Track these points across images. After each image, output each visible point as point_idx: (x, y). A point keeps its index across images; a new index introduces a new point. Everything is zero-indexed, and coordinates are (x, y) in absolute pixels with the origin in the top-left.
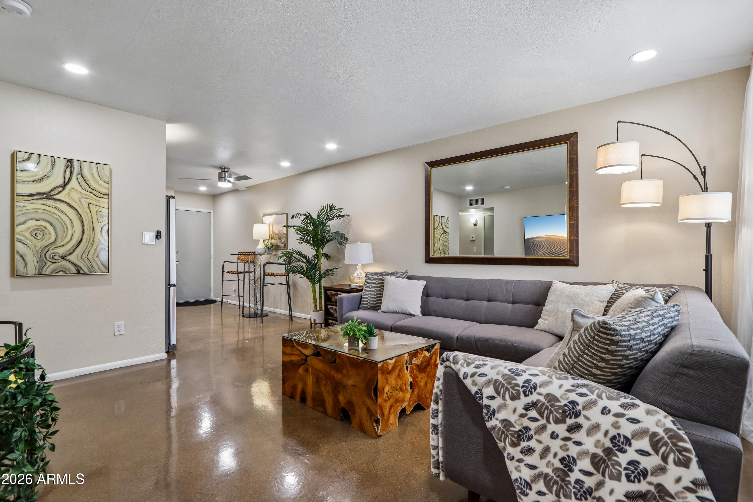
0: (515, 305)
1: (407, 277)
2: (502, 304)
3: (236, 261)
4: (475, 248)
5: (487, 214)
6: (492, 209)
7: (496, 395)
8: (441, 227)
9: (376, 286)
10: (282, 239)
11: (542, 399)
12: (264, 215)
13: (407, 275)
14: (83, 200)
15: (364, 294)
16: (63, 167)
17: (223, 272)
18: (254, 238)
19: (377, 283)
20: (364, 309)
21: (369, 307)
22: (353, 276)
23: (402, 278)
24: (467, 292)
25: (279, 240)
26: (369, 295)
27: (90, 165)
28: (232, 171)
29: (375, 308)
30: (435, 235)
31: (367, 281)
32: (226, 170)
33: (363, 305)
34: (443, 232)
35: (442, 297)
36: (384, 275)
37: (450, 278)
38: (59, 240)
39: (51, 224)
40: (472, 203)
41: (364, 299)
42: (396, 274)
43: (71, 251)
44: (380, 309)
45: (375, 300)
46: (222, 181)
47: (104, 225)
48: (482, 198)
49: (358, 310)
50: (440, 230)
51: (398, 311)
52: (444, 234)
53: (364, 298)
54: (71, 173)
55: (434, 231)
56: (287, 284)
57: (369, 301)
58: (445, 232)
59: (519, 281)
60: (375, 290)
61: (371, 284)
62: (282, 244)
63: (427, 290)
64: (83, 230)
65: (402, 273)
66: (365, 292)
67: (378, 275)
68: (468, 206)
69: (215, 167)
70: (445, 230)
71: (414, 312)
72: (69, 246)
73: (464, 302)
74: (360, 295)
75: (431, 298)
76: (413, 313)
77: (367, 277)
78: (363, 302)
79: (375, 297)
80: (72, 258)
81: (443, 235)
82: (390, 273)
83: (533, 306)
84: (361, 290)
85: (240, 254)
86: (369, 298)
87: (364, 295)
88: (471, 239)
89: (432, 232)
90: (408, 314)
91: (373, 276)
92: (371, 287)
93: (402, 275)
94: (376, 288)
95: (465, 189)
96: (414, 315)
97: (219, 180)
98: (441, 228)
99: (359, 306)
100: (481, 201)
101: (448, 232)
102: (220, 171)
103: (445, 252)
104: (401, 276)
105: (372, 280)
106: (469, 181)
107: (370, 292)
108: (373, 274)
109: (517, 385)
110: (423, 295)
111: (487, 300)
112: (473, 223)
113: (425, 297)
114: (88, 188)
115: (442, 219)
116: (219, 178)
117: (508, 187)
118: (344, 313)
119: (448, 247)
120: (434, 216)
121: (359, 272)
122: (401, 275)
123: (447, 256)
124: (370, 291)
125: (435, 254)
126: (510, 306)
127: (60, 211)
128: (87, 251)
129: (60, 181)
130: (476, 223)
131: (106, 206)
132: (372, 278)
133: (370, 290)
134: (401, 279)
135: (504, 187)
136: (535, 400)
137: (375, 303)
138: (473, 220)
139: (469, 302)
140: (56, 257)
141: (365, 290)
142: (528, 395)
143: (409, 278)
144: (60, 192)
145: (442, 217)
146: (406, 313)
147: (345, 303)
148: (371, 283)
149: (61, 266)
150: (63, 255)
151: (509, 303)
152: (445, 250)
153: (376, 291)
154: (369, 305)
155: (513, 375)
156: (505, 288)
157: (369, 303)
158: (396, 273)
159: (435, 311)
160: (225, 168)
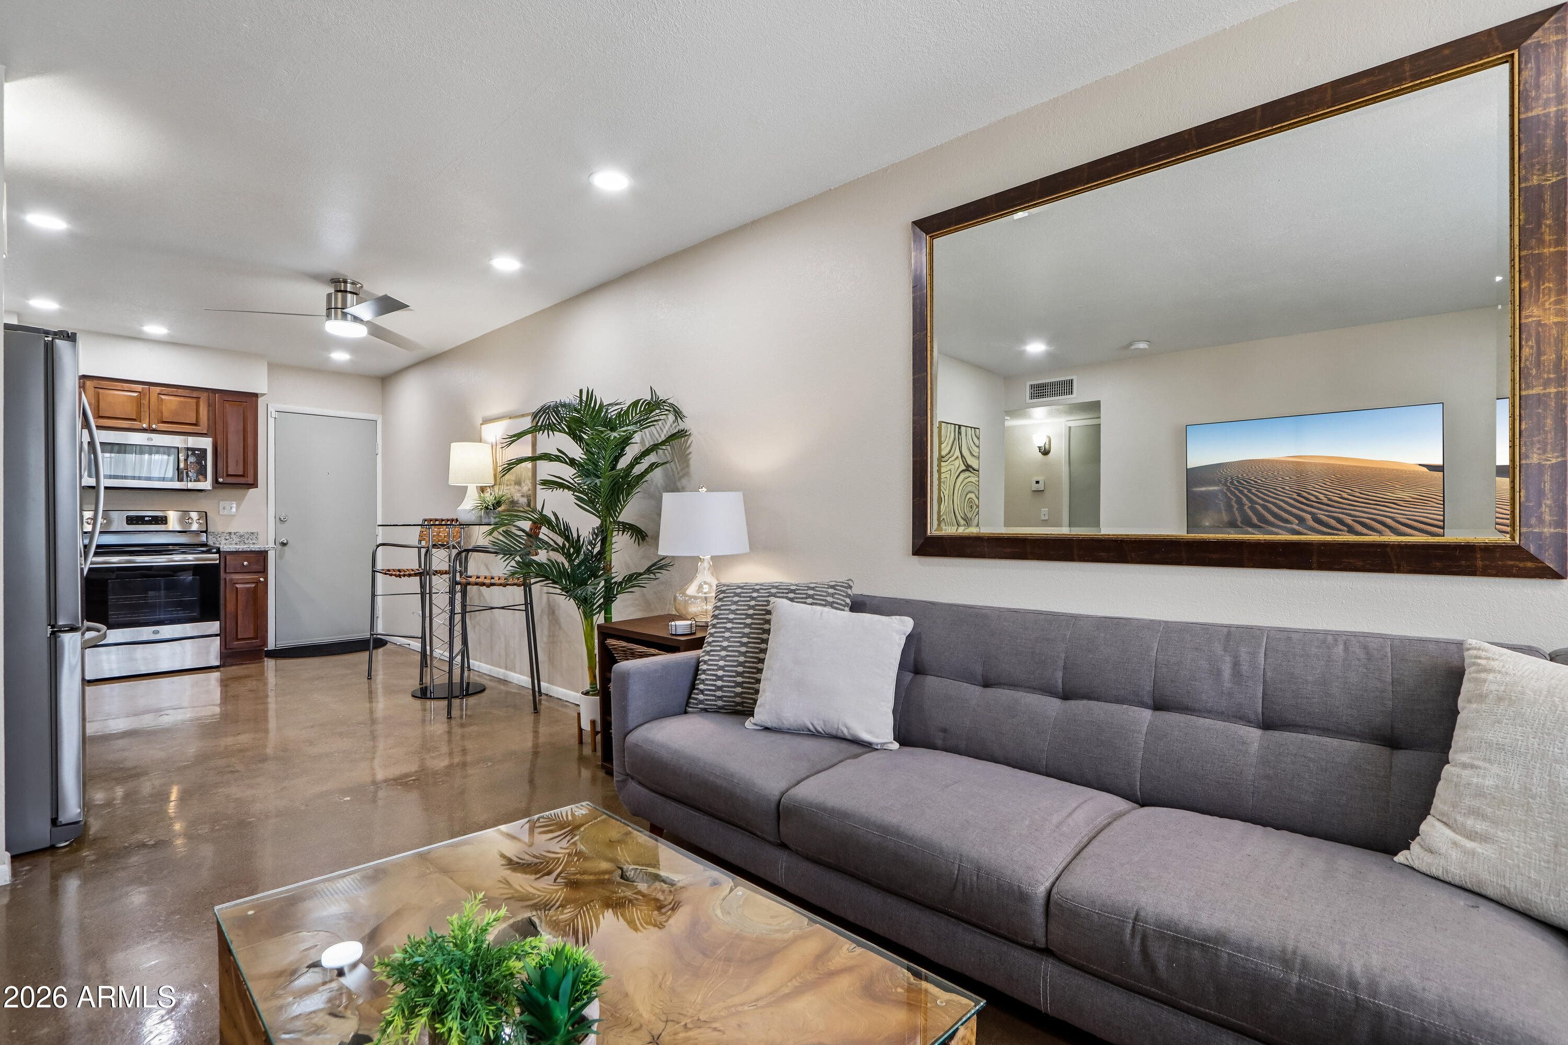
0: (1277, 734)
1: (848, 601)
2: (1219, 725)
3: (416, 543)
4: (1045, 510)
5: (1078, 421)
6: (1094, 407)
8: (957, 453)
9: (747, 630)
10: (523, 485)
12: (486, 421)
13: (848, 596)
15: (706, 658)
17: (374, 572)
18: (452, 482)
19: (749, 621)
20: (706, 710)
21: (720, 703)
22: (684, 594)
23: (831, 605)
24: (1065, 668)
25: (516, 487)
26: (722, 663)
28: (366, 292)
29: (739, 708)
30: (943, 476)
31: (717, 612)
32: (349, 287)
33: (701, 697)
34: (964, 468)
35: (970, 679)
36: (774, 595)
37: (999, 610)
40: (1040, 392)
41: (703, 677)
42: (811, 592)
44: (752, 715)
45: (739, 679)
46: (336, 318)
48: (1070, 378)
49: (686, 712)
50: (957, 463)
51: (811, 728)
52: (967, 474)
53: (704, 671)
55: (939, 466)
56: (526, 607)
57: (719, 683)
58: (968, 468)
59: (1287, 634)
60: (743, 644)
61: (729, 625)
62: (523, 496)
63: (918, 651)
65: (833, 587)
66: (708, 653)
67: (755, 595)
68: (1028, 401)
69: (317, 277)
70: (970, 463)
71: (871, 733)
73: (1053, 705)
74: (693, 662)
75: (931, 682)
76: (866, 737)
77: (720, 600)
78: (701, 687)
79: (740, 669)
81: (962, 476)
82: (793, 588)
83: (1365, 746)
84: (698, 644)
85: (429, 523)
86: (720, 673)
87: (705, 662)
88: (1035, 487)
89: (935, 468)
90: (849, 737)
91: (736, 599)
92: (727, 634)
93: (832, 595)
94: (745, 640)
95: (1023, 353)
96: (868, 746)
97: (328, 316)
98: (957, 457)
99: (689, 697)
100: (1066, 387)
101: (976, 467)
102: (332, 290)
103: (968, 522)
104: (830, 599)
105: (733, 612)
106: (1038, 329)
107: (723, 653)
108: (739, 591)
110: (902, 666)
111: (1150, 702)
112: (1040, 448)
113: (909, 676)
115: (960, 433)
116: (329, 309)
117: (1142, 345)
118: (631, 725)
119: (978, 507)
120: (941, 422)
121: (705, 583)
122: (829, 595)
123: (973, 530)
124: (724, 649)
125: (943, 525)
126: (1254, 734)
130: (1047, 446)
132: (736, 603)
133: (725, 644)
134: (827, 609)
135: (1131, 344)
137: (739, 690)
138: (1040, 440)
139: (1072, 704)
141: (709, 643)
143: (858, 605)
145: (960, 426)
146: (840, 734)
147: (636, 690)
148: (730, 621)
151: (1249, 722)
152: (969, 515)
153: (743, 649)
154: (720, 698)
156: (1228, 659)
157: (720, 688)
158: (813, 589)
159: (944, 730)
160: (345, 282)
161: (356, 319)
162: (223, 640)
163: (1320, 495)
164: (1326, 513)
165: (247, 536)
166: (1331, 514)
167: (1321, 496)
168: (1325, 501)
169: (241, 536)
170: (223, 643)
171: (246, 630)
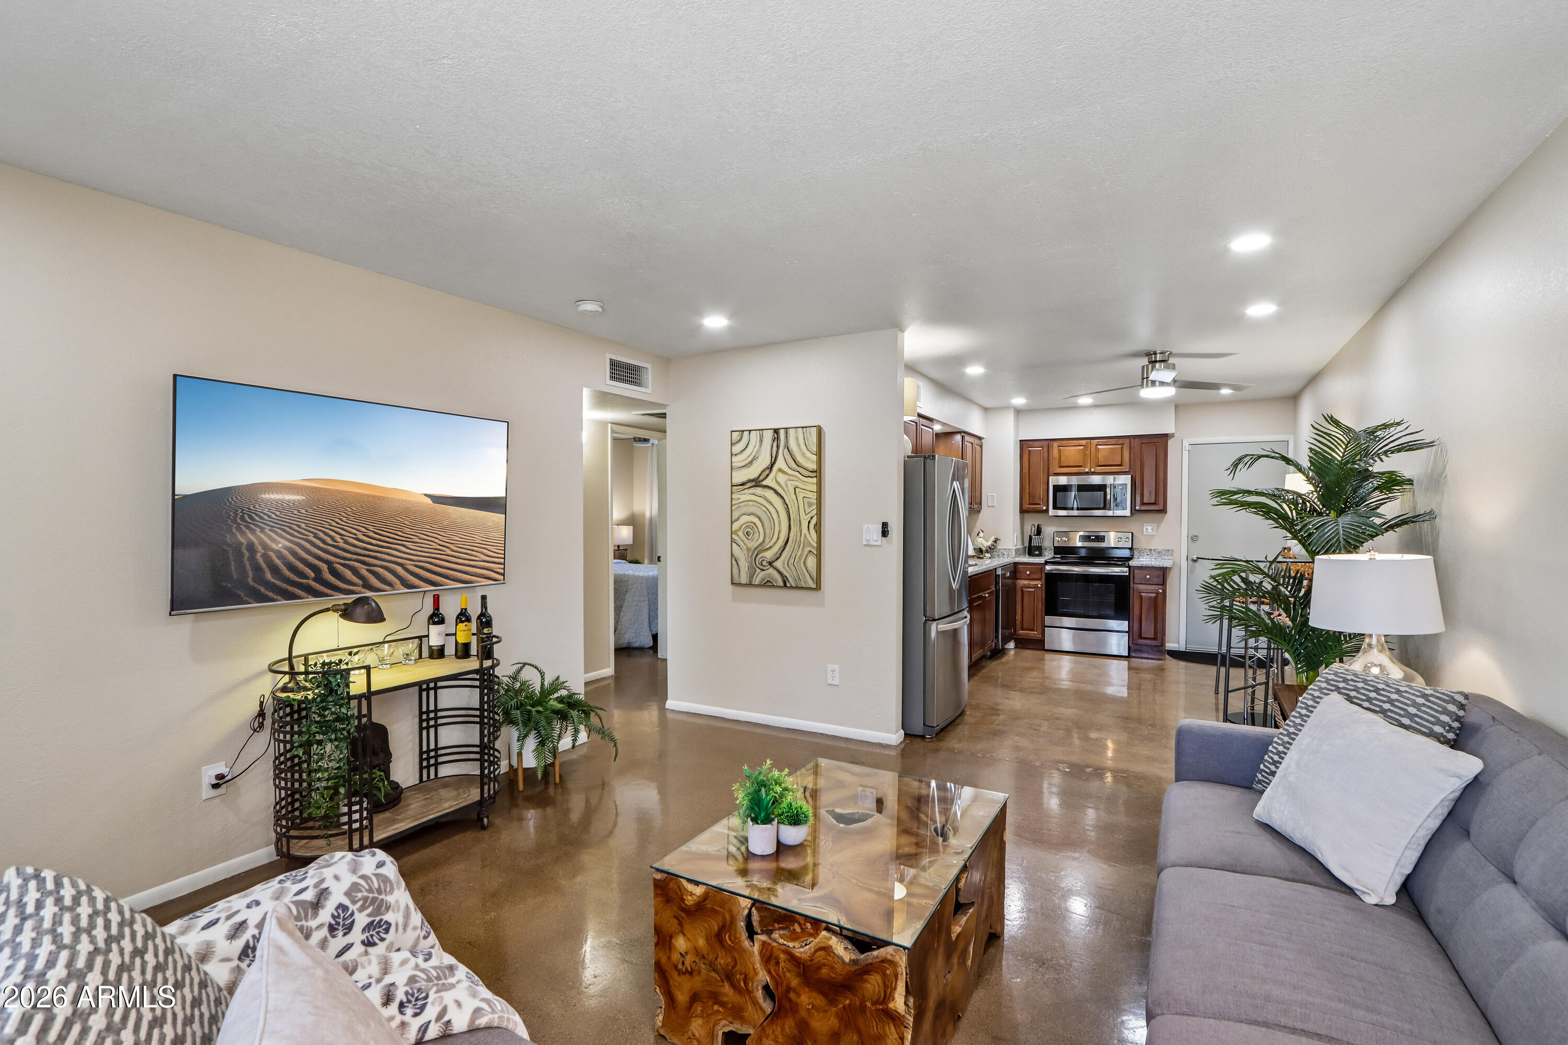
7: (380, 871)
11: (313, 924)
14: (789, 483)
15: (1276, 739)
16: (770, 441)
20: (1260, 791)
26: (1280, 748)
27: (796, 432)
33: (1259, 776)
38: (767, 540)
39: (760, 519)
41: (1266, 758)
43: (778, 555)
47: (812, 518)
49: (1250, 787)
53: (1269, 753)
54: (778, 447)
57: (1274, 768)
64: (790, 525)
66: (1279, 735)
72: (776, 549)
78: (1262, 767)
80: (778, 564)
86: (1277, 758)
87: (1274, 743)
107: (1286, 738)
109: (361, 909)
114: (794, 466)
118: (1179, 777)
124: (1289, 734)
127: (768, 501)
128: (793, 556)
129: (767, 462)
131: (814, 488)
133: (1292, 730)
136: (321, 912)
140: (764, 563)
141: (1284, 726)
142: (336, 909)
144: (768, 475)
149: (769, 575)
150: (771, 561)
155: (378, 919)
160: (1155, 353)
161: (1162, 384)
162: (1131, 636)
163: (336, 535)
164: (342, 561)
165: (1164, 553)
166: (347, 562)
167: (338, 538)
168: (342, 544)
169: (1159, 553)
170: (1131, 639)
171: (1148, 630)
